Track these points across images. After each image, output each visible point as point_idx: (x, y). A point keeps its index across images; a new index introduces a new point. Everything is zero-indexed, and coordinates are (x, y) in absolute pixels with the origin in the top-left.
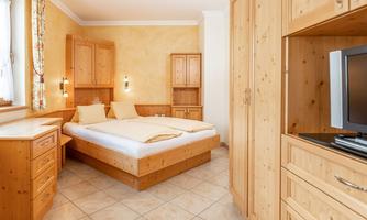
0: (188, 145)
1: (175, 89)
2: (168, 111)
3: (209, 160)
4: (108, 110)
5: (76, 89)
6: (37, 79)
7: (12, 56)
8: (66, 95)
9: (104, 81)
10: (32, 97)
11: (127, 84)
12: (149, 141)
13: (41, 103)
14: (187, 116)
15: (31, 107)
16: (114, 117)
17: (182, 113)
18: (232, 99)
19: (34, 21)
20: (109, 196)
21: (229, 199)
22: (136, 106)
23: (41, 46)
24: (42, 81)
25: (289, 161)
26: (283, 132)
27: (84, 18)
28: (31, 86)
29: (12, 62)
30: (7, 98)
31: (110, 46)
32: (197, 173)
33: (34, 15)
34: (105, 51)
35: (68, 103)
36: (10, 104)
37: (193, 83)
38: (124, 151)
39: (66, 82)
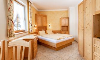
0: (67, 40)
1: (62, 27)
2: (60, 32)
3: (72, 44)
4: (46, 32)
5: (38, 27)
6: (30, 25)
7: (25, 20)
8: (36, 29)
9: (44, 25)
10: (29, 29)
11: (50, 26)
12: (58, 39)
13: (31, 30)
14: (65, 33)
15: (29, 32)
16: (47, 34)
17: (64, 33)
18: (79, 29)
19: (29, 11)
20: (49, 52)
21: (78, 53)
22: (52, 31)
23: (31, 17)
24: (32, 25)
25: (95, 43)
26: (93, 37)
27: (39, 9)
28: (29, 27)
29: (25, 21)
30: (24, 30)
31: (46, 16)
32: (69, 47)
33: (29, 10)
34: (44, 18)
35: (36, 30)
36: (24, 31)
37: (67, 25)
38: (52, 42)
39: (36, 25)
